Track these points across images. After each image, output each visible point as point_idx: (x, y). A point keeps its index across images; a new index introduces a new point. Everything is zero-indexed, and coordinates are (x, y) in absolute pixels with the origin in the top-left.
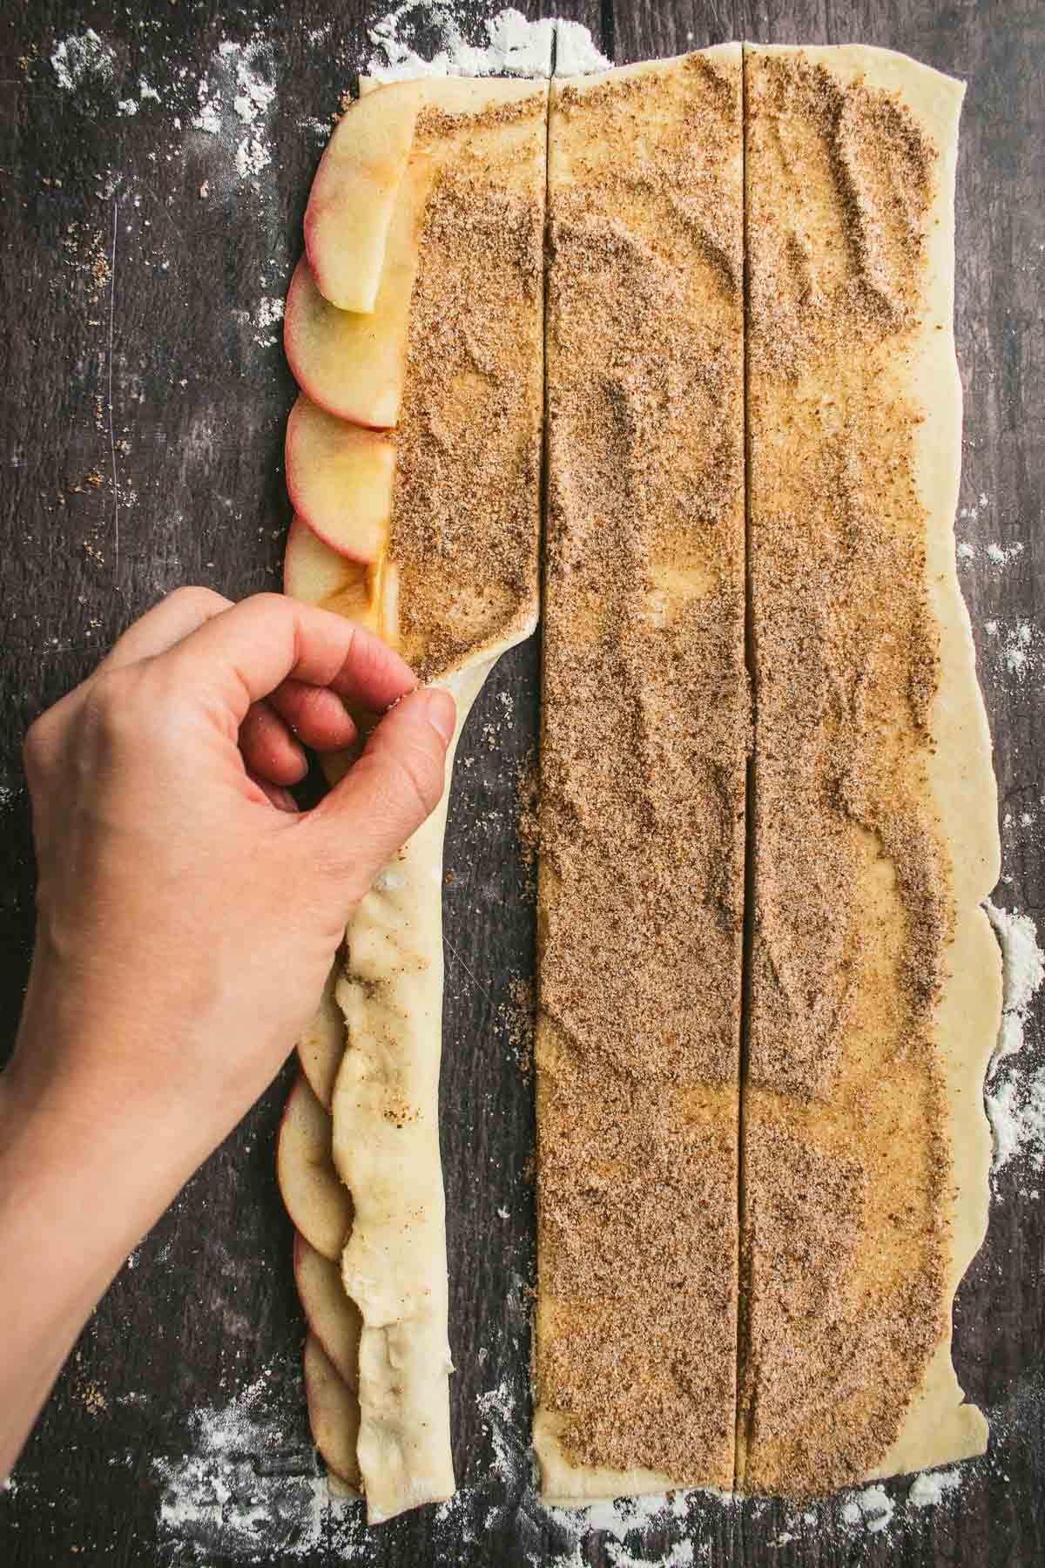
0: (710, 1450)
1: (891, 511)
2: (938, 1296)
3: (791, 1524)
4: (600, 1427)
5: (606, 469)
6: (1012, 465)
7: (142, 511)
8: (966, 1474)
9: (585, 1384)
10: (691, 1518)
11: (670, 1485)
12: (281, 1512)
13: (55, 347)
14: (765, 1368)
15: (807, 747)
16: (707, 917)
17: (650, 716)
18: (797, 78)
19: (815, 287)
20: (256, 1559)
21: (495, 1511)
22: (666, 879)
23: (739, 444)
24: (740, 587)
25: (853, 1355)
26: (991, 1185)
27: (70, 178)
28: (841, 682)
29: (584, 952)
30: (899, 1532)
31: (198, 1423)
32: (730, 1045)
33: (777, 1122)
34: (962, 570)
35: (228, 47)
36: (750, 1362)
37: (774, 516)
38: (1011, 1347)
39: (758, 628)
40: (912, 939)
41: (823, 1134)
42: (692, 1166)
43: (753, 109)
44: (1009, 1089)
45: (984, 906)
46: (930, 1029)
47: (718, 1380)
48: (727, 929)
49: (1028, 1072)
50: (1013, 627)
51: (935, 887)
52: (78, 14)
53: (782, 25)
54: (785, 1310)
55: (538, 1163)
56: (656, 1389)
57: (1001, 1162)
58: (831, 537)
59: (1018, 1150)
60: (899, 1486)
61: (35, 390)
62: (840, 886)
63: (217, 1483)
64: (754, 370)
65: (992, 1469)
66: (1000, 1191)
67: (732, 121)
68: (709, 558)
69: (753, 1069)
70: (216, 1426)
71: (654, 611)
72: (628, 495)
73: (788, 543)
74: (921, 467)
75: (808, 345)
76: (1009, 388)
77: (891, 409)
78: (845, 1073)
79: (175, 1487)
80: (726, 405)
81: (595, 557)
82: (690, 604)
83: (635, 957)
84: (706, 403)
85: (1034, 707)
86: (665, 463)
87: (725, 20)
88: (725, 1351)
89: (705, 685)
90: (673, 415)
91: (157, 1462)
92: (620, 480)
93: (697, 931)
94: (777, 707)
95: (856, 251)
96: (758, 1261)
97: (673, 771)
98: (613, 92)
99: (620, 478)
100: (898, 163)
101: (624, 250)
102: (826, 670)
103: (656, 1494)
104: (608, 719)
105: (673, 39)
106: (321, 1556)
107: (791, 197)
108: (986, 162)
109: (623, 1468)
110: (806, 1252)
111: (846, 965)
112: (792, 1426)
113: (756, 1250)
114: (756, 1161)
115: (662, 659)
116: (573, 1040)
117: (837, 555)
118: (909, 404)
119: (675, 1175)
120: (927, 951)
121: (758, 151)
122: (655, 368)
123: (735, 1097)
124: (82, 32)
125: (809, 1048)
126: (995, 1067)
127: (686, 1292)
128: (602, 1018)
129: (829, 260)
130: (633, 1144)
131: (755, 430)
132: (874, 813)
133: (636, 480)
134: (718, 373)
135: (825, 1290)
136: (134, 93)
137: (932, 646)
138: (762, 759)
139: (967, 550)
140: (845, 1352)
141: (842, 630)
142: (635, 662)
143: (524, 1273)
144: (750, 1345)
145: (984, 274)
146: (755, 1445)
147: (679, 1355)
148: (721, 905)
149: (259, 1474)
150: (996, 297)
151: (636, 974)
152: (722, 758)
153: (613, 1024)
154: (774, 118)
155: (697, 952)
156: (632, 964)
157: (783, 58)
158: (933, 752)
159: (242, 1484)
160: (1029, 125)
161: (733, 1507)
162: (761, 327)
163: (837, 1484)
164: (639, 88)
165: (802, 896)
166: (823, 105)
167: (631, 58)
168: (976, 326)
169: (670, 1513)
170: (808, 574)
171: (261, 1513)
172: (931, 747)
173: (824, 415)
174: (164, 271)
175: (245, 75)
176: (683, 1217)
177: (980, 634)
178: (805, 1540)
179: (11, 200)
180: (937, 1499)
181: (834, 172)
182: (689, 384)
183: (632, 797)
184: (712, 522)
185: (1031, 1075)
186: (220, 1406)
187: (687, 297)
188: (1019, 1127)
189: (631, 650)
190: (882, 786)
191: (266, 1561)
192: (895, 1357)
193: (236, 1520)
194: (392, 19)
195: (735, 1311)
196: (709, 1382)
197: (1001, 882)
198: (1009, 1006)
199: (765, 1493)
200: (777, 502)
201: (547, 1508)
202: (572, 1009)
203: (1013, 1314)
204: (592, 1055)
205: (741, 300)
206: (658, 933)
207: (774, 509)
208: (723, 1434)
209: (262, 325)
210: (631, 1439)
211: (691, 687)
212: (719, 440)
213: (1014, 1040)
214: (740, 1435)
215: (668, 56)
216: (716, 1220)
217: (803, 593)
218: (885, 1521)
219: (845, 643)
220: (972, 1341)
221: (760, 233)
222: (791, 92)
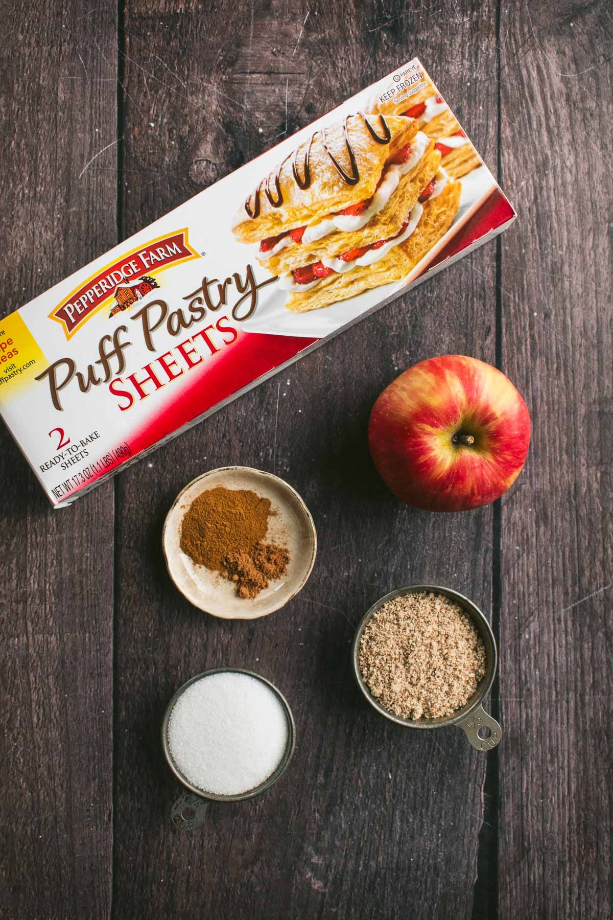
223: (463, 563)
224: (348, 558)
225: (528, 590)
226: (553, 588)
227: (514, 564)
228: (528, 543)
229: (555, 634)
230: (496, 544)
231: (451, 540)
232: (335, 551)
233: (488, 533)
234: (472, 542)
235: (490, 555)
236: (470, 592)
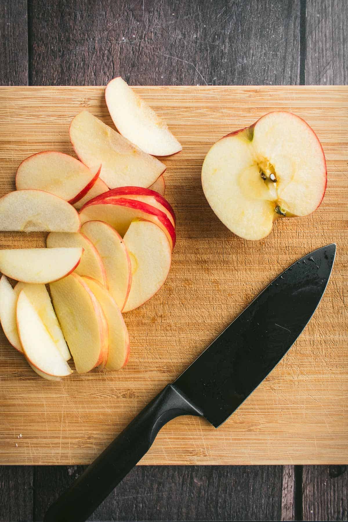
223: (279, 27)
224: (196, 25)
225: (326, 47)
226: (343, 45)
227: (316, 27)
228: (326, 12)
229: (345, 78)
230: (303, 13)
231: (270, 10)
232: (186, 19)
233: (297, 5)
234: (286, 12)
235: (298, 21)
236: (284, 48)
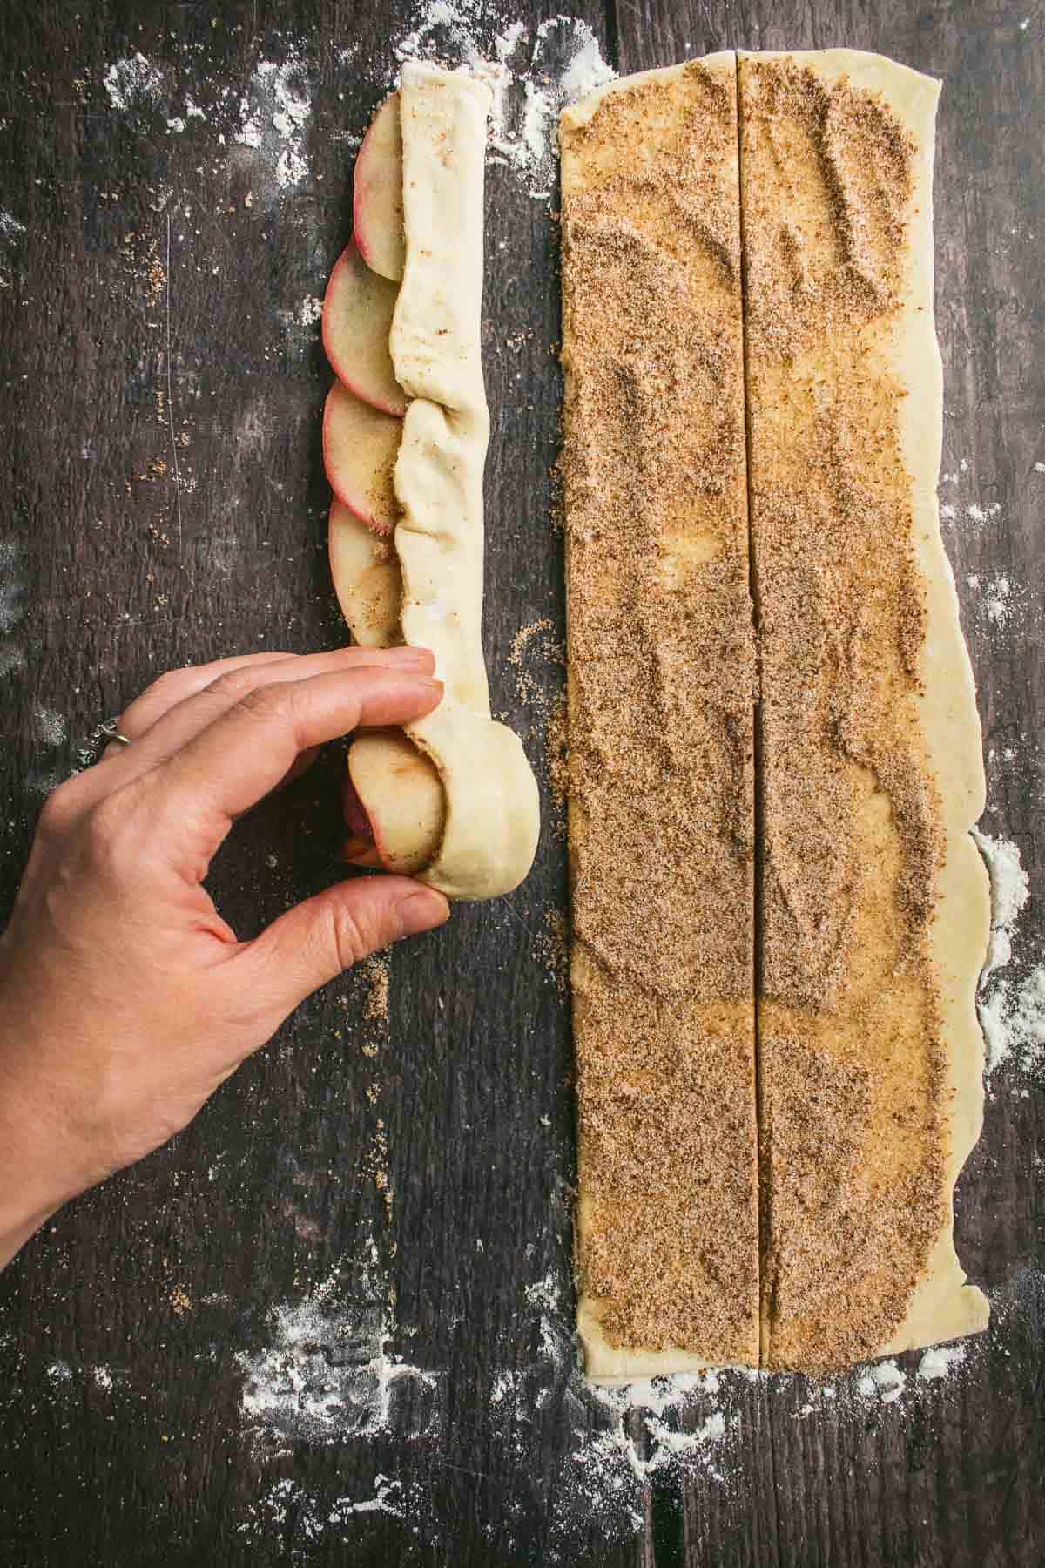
0: (738, 1330)
1: (880, 478)
2: (940, 1187)
3: (812, 1397)
4: (637, 1312)
5: (621, 447)
6: (988, 432)
7: (202, 496)
8: (970, 1349)
9: (623, 1274)
10: (722, 1395)
11: (702, 1364)
12: (352, 1398)
13: (117, 348)
14: (785, 1255)
15: (808, 694)
16: (722, 849)
17: (666, 669)
18: (786, 82)
19: (806, 274)
20: (330, 1442)
21: (545, 1391)
22: (683, 815)
23: (741, 421)
24: (745, 551)
25: (864, 1241)
26: (985, 1085)
27: (125, 192)
28: (838, 634)
29: (613, 883)
30: (910, 1403)
31: (275, 1319)
32: (745, 964)
33: (790, 1032)
34: (945, 530)
35: (265, 67)
36: (772, 1249)
37: (773, 486)
38: (1009, 1234)
39: (762, 587)
40: (906, 863)
41: (831, 1042)
42: (714, 1073)
43: (746, 112)
44: (998, 999)
45: (971, 834)
46: (925, 945)
47: (743, 1267)
48: (740, 859)
49: (1016, 982)
50: (993, 580)
51: (927, 817)
52: (126, 38)
53: (771, 32)
54: (802, 1202)
55: (576, 1073)
56: (687, 1277)
57: (994, 1064)
58: (825, 502)
59: (1009, 1053)
60: (909, 1361)
61: (101, 389)
62: (841, 818)
63: (293, 1373)
64: (752, 353)
65: (994, 1344)
66: (993, 1091)
67: (727, 124)
68: (715, 525)
69: (767, 985)
70: (291, 1322)
71: (668, 575)
72: (641, 471)
73: (788, 510)
74: (906, 438)
75: (801, 329)
76: (985, 362)
77: (877, 386)
78: (849, 987)
79: (255, 1378)
80: (727, 386)
81: (613, 527)
82: (699, 567)
83: (657, 886)
84: (710, 384)
85: (1013, 652)
86: (674, 440)
87: (720, 29)
88: (748, 1240)
89: (714, 640)
90: (680, 396)
91: (239, 1357)
92: (633, 456)
93: (712, 862)
94: (779, 658)
95: (843, 240)
96: (775, 1157)
97: (688, 719)
98: (620, 102)
99: (633, 454)
100: (881, 160)
101: (633, 246)
102: (824, 623)
103: (688, 1372)
104: (628, 673)
105: (673, 49)
106: (388, 1437)
107: (783, 193)
108: (961, 154)
109: (660, 1348)
110: (819, 1148)
111: (848, 889)
112: (811, 1307)
113: (773, 1148)
114: (771, 1068)
115: (675, 618)
116: (604, 962)
117: (831, 519)
118: (894, 381)
119: (699, 1082)
120: (921, 875)
121: (752, 151)
122: (662, 353)
123: (751, 1010)
124: (131, 56)
125: (816, 965)
126: (985, 979)
127: (712, 1188)
128: (630, 942)
129: (819, 249)
130: (660, 1054)
131: (754, 407)
132: (870, 752)
133: (648, 457)
134: (720, 357)
135: (837, 1182)
136: (181, 111)
137: (919, 599)
138: (767, 706)
139: (949, 511)
140: (856, 1239)
141: (838, 587)
142: (651, 621)
143: (565, 1175)
144: (771, 1234)
145: (960, 257)
146: (777, 1326)
147: (707, 1245)
148: (733, 837)
149: (331, 1364)
150: (971, 278)
151: (659, 901)
152: (731, 706)
153: (638, 947)
154: (766, 120)
155: (714, 881)
156: (655, 893)
157: (773, 64)
158: (922, 695)
159: (316, 1374)
160: (1000, 117)
161: (760, 1385)
162: (758, 313)
163: (853, 1358)
164: (642, 96)
165: (807, 828)
166: (811, 107)
167: (635, 68)
168: (954, 306)
169: (703, 1390)
170: (805, 537)
171: (333, 1400)
172: (921, 690)
173: (817, 390)
174: (214, 276)
175: (282, 94)
176: (707, 1119)
177: (963, 588)
178: (825, 1411)
179: (72, 212)
180: (943, 1372)
181: (823, 169)
182: (694, 368)
183: (651, 743)
184: (718, 492)
185: (1019, 985)
186: (295, 1303)
187: (690, 288)
188: (1009, 1033)
189: (647, 610)
190: (877, 728)
191: (340, 1443)
192: (902, 1244)
193: (311, 1406)
194: (416, 37)
195: (756, 1203)
196: (735, 1268)
197: (987, 811)
198: (997, 924)
199: (789, 1370)
200: (776, 472)
201: (592, 1388)
202: (602, 935)
203: (1008, 1203)
204: (621, 976)
205: (739, 289)
206: (678, 864)
207: (774, 480)
208: (749, 1316)
209: (305, 324)
210: (665, 1323)
211: (703, 643)
212: (722, 418)
213: (1003, 952)
214: (764, 1316)
215: (667, 65)
216: (737, 1122)
217: (801, 555)
218: (897, 1392)
219: (840, 599)
220: (972, 1227)
221: (756, 227)
222: (781, 95)
